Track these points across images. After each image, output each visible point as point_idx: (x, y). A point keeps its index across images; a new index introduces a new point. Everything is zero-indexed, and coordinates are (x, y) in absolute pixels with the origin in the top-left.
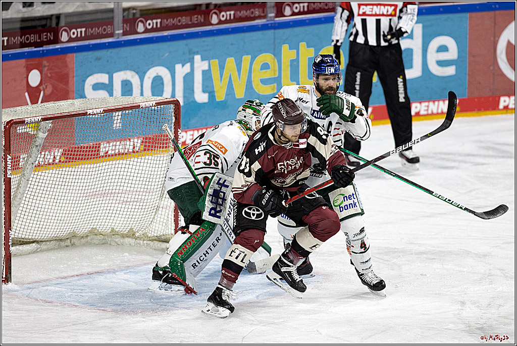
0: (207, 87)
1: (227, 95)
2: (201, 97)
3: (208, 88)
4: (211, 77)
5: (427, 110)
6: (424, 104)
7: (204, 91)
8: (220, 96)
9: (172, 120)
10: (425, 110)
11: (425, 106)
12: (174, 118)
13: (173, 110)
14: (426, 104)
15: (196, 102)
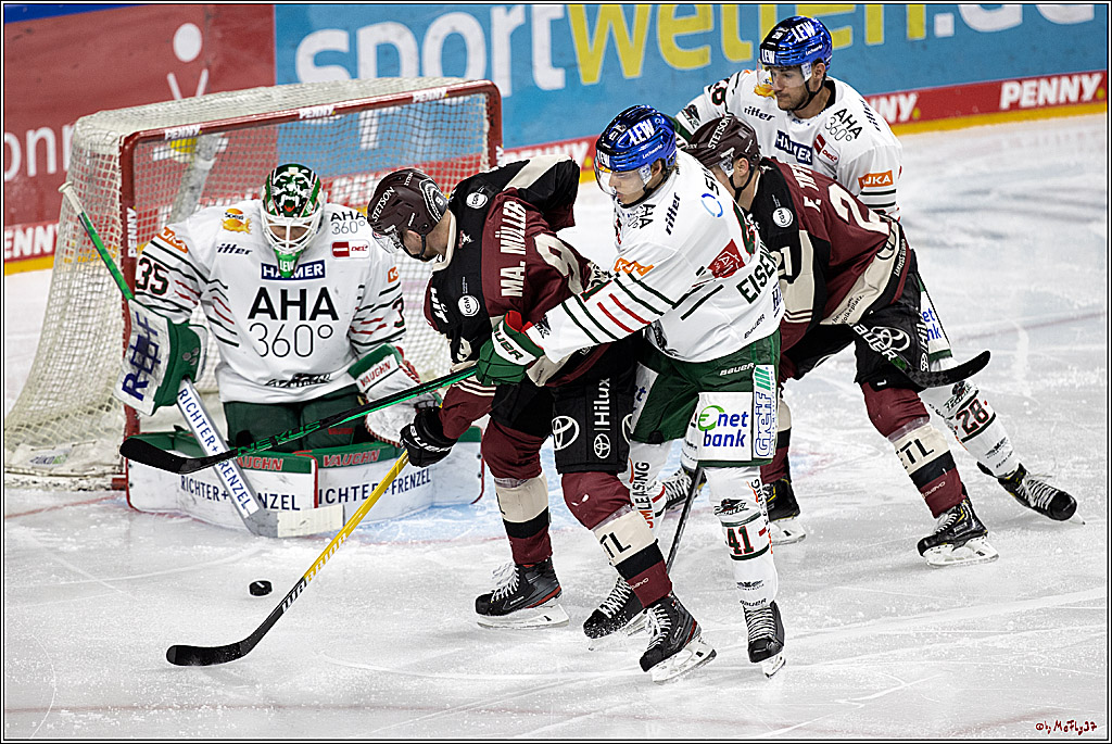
0: (561, 55)
1: (604, 71)
2: (549, 77)
3: (563, 55)
4: (569, 33)
5: (1036, 98)
6: (1028, 85)
7: (555, 65)
8: (590, 74)
9: (482, 126)
10: (1030, 98)
11: (1031, 89)
12: (487, 123)
13: (484, 106)
14: (1033, 84)
15: (536, 87)
